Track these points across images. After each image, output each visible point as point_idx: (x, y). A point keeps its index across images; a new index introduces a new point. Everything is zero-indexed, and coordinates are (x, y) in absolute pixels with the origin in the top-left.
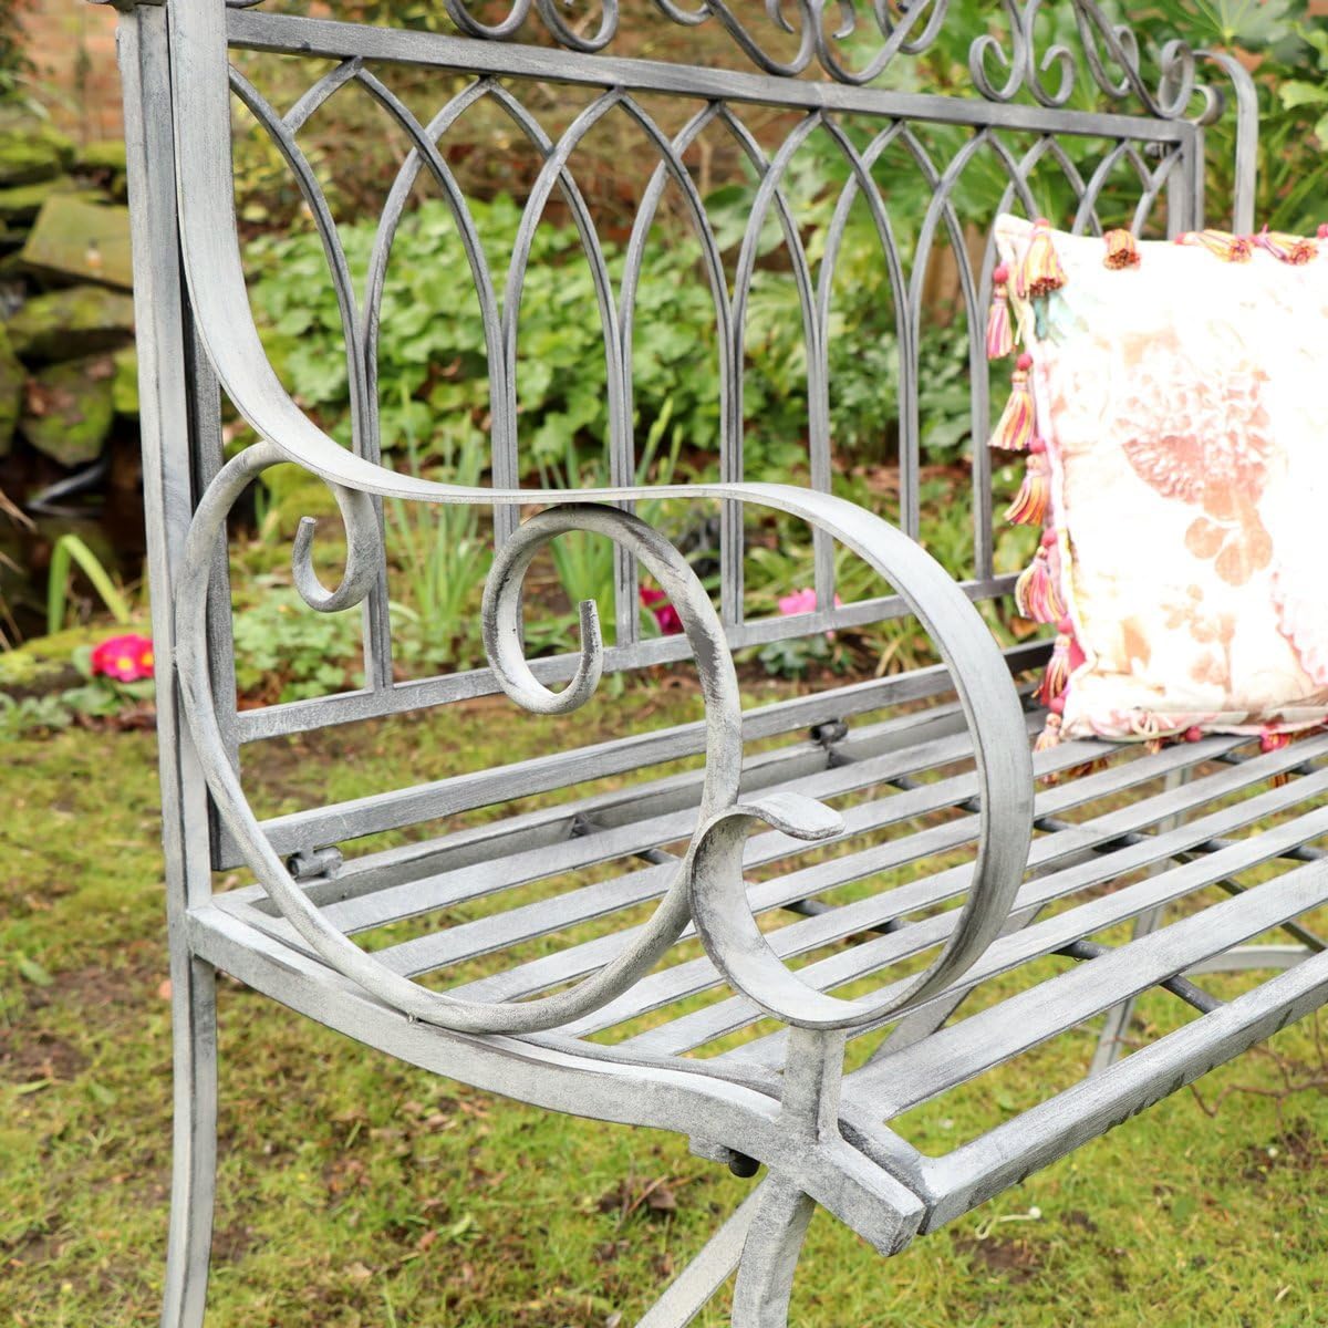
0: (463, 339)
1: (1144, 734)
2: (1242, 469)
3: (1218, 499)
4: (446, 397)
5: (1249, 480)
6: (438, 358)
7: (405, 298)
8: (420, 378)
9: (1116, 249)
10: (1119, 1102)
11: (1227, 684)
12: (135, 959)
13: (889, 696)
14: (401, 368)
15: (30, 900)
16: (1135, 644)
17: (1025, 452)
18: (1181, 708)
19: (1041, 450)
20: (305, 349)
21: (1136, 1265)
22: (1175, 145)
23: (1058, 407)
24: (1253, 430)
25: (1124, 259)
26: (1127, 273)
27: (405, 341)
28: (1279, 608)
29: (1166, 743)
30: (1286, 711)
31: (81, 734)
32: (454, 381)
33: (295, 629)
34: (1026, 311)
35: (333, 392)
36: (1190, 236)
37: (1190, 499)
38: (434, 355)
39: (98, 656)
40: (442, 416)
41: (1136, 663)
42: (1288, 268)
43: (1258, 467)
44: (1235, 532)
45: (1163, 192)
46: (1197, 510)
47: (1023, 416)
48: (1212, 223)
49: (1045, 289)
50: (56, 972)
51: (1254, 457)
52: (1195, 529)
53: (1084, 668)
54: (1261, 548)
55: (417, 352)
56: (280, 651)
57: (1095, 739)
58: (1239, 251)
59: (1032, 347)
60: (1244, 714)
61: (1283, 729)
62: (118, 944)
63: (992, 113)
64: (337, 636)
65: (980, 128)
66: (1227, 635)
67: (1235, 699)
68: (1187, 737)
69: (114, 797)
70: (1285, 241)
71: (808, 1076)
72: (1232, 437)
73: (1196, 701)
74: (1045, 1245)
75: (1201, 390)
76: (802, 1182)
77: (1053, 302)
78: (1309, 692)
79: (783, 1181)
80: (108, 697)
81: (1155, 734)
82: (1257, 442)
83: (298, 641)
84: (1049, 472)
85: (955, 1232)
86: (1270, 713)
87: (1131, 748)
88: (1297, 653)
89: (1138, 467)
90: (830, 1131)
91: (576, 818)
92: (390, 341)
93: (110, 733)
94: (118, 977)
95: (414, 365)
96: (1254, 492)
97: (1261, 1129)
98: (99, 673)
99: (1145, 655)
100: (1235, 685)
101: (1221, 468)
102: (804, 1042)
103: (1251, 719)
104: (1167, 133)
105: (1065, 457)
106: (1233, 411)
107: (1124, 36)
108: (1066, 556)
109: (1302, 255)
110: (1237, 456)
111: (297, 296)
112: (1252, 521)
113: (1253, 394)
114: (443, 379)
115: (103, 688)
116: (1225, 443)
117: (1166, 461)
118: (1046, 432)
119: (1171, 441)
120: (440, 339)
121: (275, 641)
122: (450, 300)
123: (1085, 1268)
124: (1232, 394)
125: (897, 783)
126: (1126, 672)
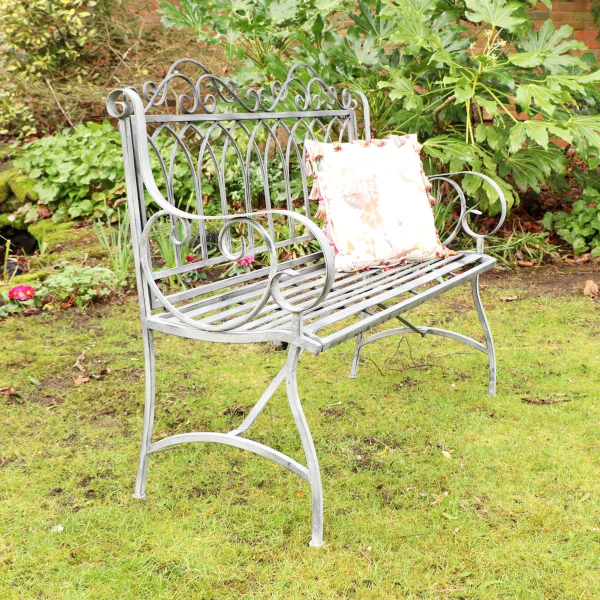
0: (102, 175)
1: (355, 270)
2: (373, 200)
3: (368, 208)
4: (98, 197)
5: (374, 202)
6: (94, 183)
7: (78, 161)
8: (87, 190)
9: (336, 147)
10: (357, 330)
11: (374, 255)
12: (63, 376)
13: (290, 265)
14: (80, 187)
15: (23, 364)
16: (351, 246)
17: (318, 200)
18: (363, 262)
19: (322, 199)
20: (40, 183)
21: (367, 410)
22: (348, 116)
23: (325, 188)
24: (375, 190)
25: (338, 149)
26: (339, 152)
27: (80, 177)
28: (385, 234)
29: (361, 271)
30: (390, 261)
31: (13, 318)
32: (100, 191)
33: (78, 278)
34: (314, 164)
35: (54, 198)
36: (354, 141)
37: (361, 209)
38: (92, 182)
39: (11, 293)
40: (97, 203)
41: (351, 251)
42: (380, 148)
43: (376, 199)
44: (373, 217)
45: (346, 129)
46: (362, 211)
47: (317, 191)
48: (360, 138)
49: (319, 158)
50: (41, 381)
51: (375, 197)
52: (362, 216)
53: (338, 254)
54: (379, 220)
55: (86, 181)
56: (74, 285)
57: (343, 272)
58: (367, 144)
59: (317, 173)
60: (379, 262)
61: (390, 266)
62: (56, 372)
63: (302, 114)
64: (92, 279)
65: (299, 118)
66: (373, 242)
67: (377, 259)
68: (365, 269)
69: (35, 334)
70: (377, 141)
71: (297, 323)
72: (370, 192)
73: (367, 260)
74: (344, 409)
75: (361, 181)
76: (298, 345)
77: (322, 161)
78: (395, 255)
79: (294, 346)
80: (17, 306)
81: (357, 269)
82: (376, 193)
83: (80, 282)
84: (324, 205)
85: (320, 409)
86: (386, 262)
87: (352, 273)
88: (391, 245)
89: (347, 202)
90: (302, 334)
91: (222, 297)
92: (75, 178)
93: (22, 317)
94: (60, 380)
95: (85, 186)
96: (376, 205)
97: (398, 380)
98: (12, 299)
99: (353, 249)
100: (377, 255)
101: (367, 200)
102: (296, 316)
103: (381, 264)
104: (345, 113)
105: (328, 200)
106: (369, 186)
107: (332, 89)
108: (331, 226)
109: (383, 144)
110: (371, 197)
111: (34, 163)
112: (376, 213)
113: (374, 181)
114: (95, 190)
115: (14, 303)
116: (368, 194)
117: (354, 199)
118: (323, 195)
119: (354, 194)
120: (93, 176)
121: (72, 282)
122: (95, 161)
123: (355, 412)
124: (368, 181)
125: (295, 285)
126: (349, 254)
